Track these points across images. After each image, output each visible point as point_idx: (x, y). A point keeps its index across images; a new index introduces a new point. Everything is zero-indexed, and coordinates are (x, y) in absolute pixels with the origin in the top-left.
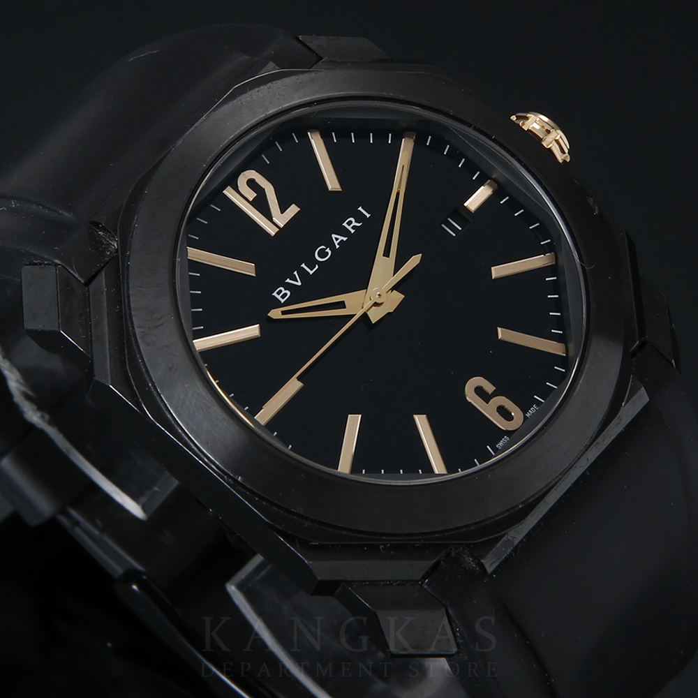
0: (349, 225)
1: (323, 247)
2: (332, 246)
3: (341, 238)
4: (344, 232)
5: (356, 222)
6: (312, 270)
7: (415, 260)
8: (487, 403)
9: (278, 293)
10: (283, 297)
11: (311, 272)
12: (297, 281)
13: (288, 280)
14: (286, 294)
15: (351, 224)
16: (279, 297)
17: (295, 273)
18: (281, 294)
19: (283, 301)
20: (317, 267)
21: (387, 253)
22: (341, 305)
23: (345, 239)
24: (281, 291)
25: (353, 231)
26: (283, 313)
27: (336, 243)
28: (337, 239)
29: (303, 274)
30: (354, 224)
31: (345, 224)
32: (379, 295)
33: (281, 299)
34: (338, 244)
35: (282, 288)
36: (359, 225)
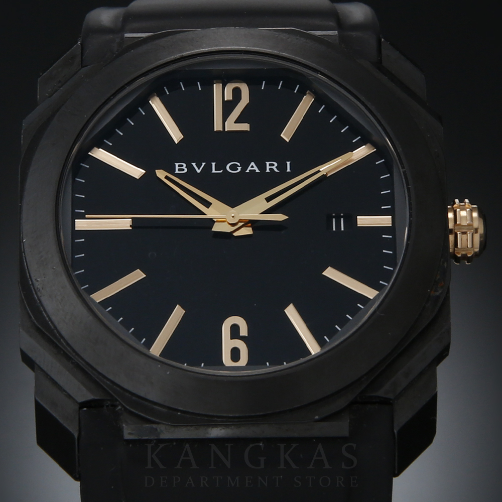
0: (270, 166)
1: (239, 164)
2: (245, 167)
3: (255, 168)
4: (262, 167)
5: (276, 167)
6: (216, 170)
7: (280, 217)
8: (231, 339)
9: (179, 166)
10: (179, 170)
11: (214, 171)
12: (199, 169)
13: (194, 164)
14: (183, 170)
15: (271, 166)
16: (177, 168)
17: (204, 164)
18: (181, 167)
19: (177, 171)
20: (221, 171)
21: (268, 199)
22: (208, 204)
23: (257, 171)
24: (182, 166)
25: (268, 170)
26: (167, 177)
27: (250, 168)
28: (253, 167)
29: (208, 168)
30: (274, 168)
31: (268, 163)
32: (233, 217)
34: (250, 170)
35: (185, 165)
36: (276, 170)
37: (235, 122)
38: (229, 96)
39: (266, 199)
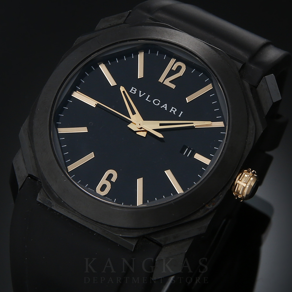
0: (173, 110)
1: (160, 102)
2: (161, 105)
4: (169, 108)
5: (175, 112)
6: (148, 99)
7: (160, 135)
8: (106, 180)
9: (133, 89)
10: (132, 91)
11: (147, 99)
12: (141, 95)
13: (140, 92)
14: (134, 92)
16: (132, 90)
17: (145, 94)
19: (131, 91)
20: (150, 101)
22: (134, 113)
23: (166, 109)
24: (135, 90)
25: (170, 111)
26: (124, 92)
27: (163, 106)
28: (165, 106)
29: (145, 96)
30: (174, 111)
31: (173, 108)
32: (139, 125)
33: (131, 90)
34: (163, 107)
35: (136, 90)
36: (174, 113)
37: (169, 82)
38: (174, 68)
39: (160, 124)
